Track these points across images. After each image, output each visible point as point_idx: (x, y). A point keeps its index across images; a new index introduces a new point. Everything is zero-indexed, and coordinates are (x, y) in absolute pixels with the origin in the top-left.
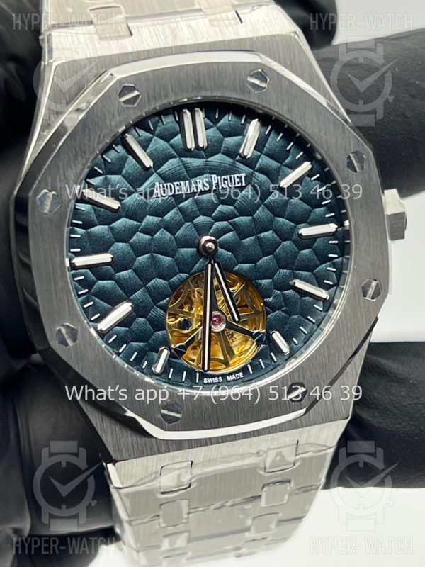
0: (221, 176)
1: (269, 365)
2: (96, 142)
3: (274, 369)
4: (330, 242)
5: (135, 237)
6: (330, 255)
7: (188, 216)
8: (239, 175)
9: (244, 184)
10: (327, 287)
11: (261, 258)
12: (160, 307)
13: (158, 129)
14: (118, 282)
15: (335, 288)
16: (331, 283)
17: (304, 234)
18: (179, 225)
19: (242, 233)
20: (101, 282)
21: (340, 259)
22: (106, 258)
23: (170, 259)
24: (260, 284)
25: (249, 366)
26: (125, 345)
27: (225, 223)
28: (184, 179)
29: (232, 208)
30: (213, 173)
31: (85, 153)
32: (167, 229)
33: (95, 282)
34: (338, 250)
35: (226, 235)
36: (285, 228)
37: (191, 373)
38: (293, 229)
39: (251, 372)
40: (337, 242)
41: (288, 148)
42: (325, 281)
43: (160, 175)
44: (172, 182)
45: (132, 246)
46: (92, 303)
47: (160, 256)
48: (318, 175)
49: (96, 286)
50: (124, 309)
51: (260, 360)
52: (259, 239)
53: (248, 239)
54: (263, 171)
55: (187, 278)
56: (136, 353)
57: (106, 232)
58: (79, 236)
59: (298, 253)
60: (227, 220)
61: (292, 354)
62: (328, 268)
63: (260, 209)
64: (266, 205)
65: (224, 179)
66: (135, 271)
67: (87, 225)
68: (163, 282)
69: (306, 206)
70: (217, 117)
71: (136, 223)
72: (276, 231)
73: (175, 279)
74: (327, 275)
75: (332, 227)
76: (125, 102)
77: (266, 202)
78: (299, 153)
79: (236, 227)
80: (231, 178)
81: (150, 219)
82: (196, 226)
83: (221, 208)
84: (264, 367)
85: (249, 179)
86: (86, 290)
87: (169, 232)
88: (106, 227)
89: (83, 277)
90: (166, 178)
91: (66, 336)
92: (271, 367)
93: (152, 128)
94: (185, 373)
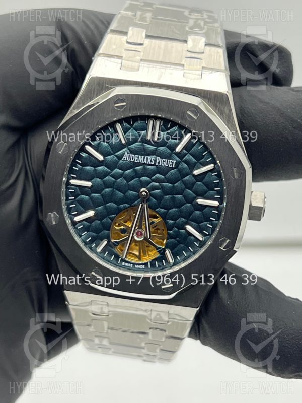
0: (162, 159)
1: (161, 266)
2: (96, 123)
3: (163, 269)
4: (213, 211)
5: (107, 178)
6: (211, 218)
7: (138, 175)
8: (172, 161)
9: (174, 167)
10: (205, 235)
11: (172, 209)
12: (110, 218)
13: (135, 125)
14: (91, 198)
15: (208, 236)
16: (208, 233)
17: (199, 203)
18: (132, 178)
19: (165, 192)
20: (83, 196)
21: (217, 222)
22: (89, 184)
23: (122, 194)
24: (168, 222)
25: (149, 263)
26: (86, 232)
27: (157, 184)
28: (142, 155)
29: (163, 177)
30: (158, 156)
31: (88, 128)
32: (125, 178)
33: (79, 195)
34: (217, 217)
35: (156, 191)
36: (190, 196)
37: (117, 257)
38: (195, 199)
39: (149, 267)
40: (217, 212)
41: (204, 154)
42: (204, 231)
43: (129, 149)
44: (135, 154)
45: (104, 182)
46: (74, 205)
47: (117, 191)
48: (217, 173)
49: (79, 197)
50: (91, 213)
51: (156, 262)
52: (174, 198)
53: (167, 196)
54: (186, 162)
55: (129, 207)
56: (90, 238)
57: (92, 171)
58: (77, 169)
59: (194, 211)
60: (159, 183)
61: (175, 264)
62: (208, 225)
63: (179, 182)
64: (183, 181)
65: (163, 161)
66: (102, 195)
67: (83, 165)
68: (115, 205)
69: (206, 188)
70: (169, 127)
71: (109, 170)
72: (184, 197)
73: (122, 206)
74: (207, 228)
75: (216, 203)
76: (117, 107)
77: (183, 179)
78: (209, 158)
79: (162, 188)
80: (167, 161)
81: (117, 171)
82: (141, 181)
83: (158, 175)
84: (157, 266)
85: (177, 164)
86: (73, 198)
87: (126, 180)
88: (93, 168)
89: (73, 191)
90: (132, 151)
91: (53, 219)
92: (161, 268)
93: (132, 123)
94: (113, 256)
